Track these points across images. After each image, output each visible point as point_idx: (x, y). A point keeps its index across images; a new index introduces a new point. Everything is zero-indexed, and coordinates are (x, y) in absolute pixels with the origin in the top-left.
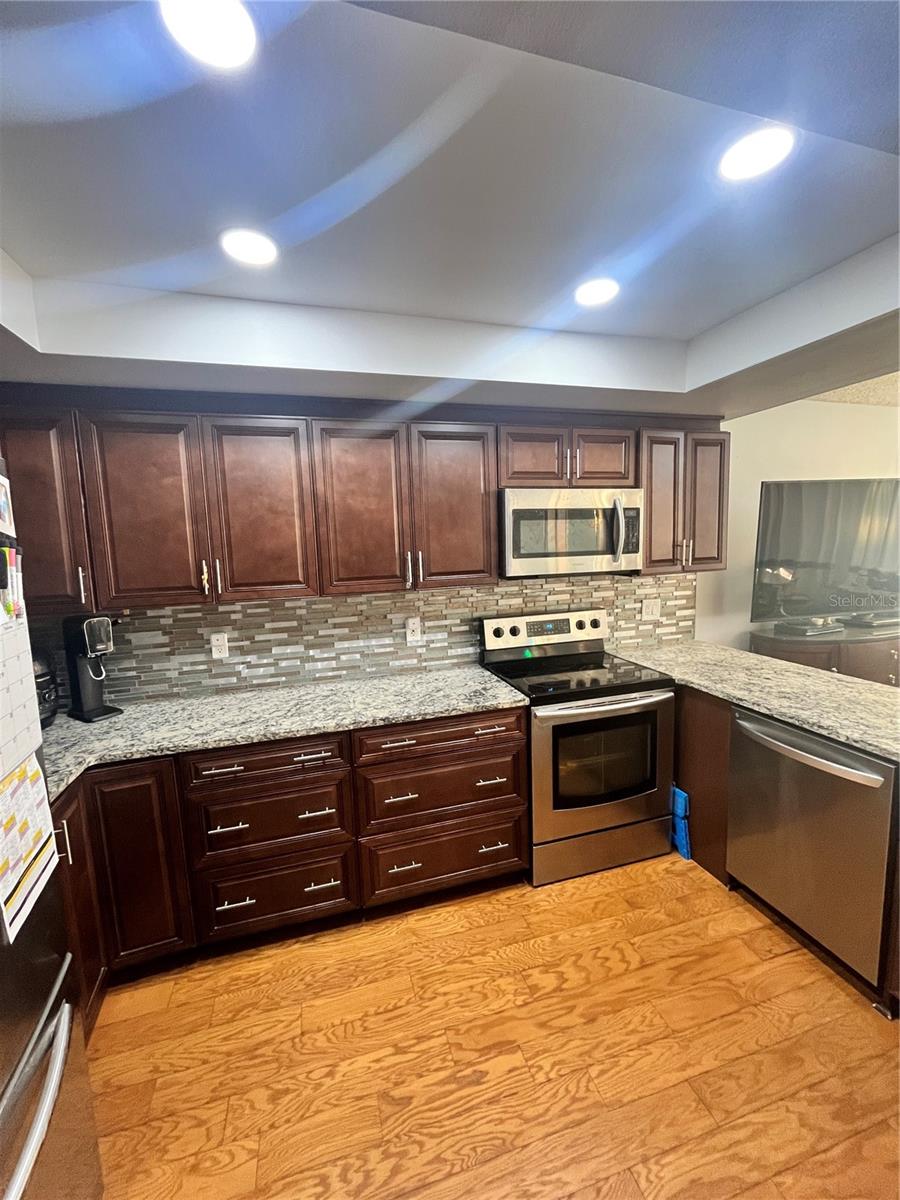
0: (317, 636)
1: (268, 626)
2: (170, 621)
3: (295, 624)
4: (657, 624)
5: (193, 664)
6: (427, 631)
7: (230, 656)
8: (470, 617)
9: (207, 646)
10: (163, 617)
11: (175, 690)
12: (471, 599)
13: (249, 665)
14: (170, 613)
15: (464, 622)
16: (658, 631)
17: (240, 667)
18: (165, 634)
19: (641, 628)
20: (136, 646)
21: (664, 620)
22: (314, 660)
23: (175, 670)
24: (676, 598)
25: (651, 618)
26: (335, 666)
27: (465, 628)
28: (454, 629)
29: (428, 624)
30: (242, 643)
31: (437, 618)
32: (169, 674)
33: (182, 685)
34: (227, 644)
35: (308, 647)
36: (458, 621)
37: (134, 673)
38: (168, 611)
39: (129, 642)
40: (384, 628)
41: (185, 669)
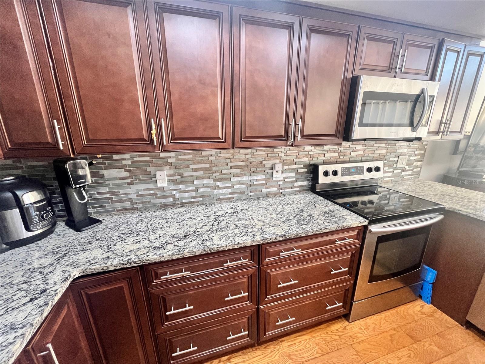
0: (221, 173)
1: (192, 167)
2: (129, 162)
3: (208, 166)
4: (403, 170)
5: (145, 190)
6: (284, 172)
7: (168, 185)
8: (309, 164)
9: (153, 179)
10: (124, 159)
11: (135, 206)
12: (310, 153)
13: (180, 191)
14: (129, 157)
15: (305, 166)
16: (403, 173)
17: (174, 192)
18: (126, 170)
19: (395, 171)
20: (107, 178)
21: (407, 168)
22: (218, 188)
23: (134, 193)
24: (416, 155)
25: (402, 166)
26: (231, 192)
27: (306, 170)
28: (299, 171)
29: (286, 167)
30: (175, 178)
31: (290, 164)
32: (130, 196)
33: (139, 203)
34: (166, 178)
35: (216, 180)
36: (302, 166)
37: (108, 196)
38: (127, 156)
39: (103, 176)
40: (261, 169)
41: (140, 193)
